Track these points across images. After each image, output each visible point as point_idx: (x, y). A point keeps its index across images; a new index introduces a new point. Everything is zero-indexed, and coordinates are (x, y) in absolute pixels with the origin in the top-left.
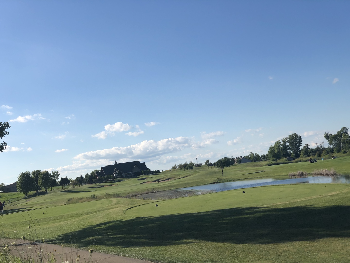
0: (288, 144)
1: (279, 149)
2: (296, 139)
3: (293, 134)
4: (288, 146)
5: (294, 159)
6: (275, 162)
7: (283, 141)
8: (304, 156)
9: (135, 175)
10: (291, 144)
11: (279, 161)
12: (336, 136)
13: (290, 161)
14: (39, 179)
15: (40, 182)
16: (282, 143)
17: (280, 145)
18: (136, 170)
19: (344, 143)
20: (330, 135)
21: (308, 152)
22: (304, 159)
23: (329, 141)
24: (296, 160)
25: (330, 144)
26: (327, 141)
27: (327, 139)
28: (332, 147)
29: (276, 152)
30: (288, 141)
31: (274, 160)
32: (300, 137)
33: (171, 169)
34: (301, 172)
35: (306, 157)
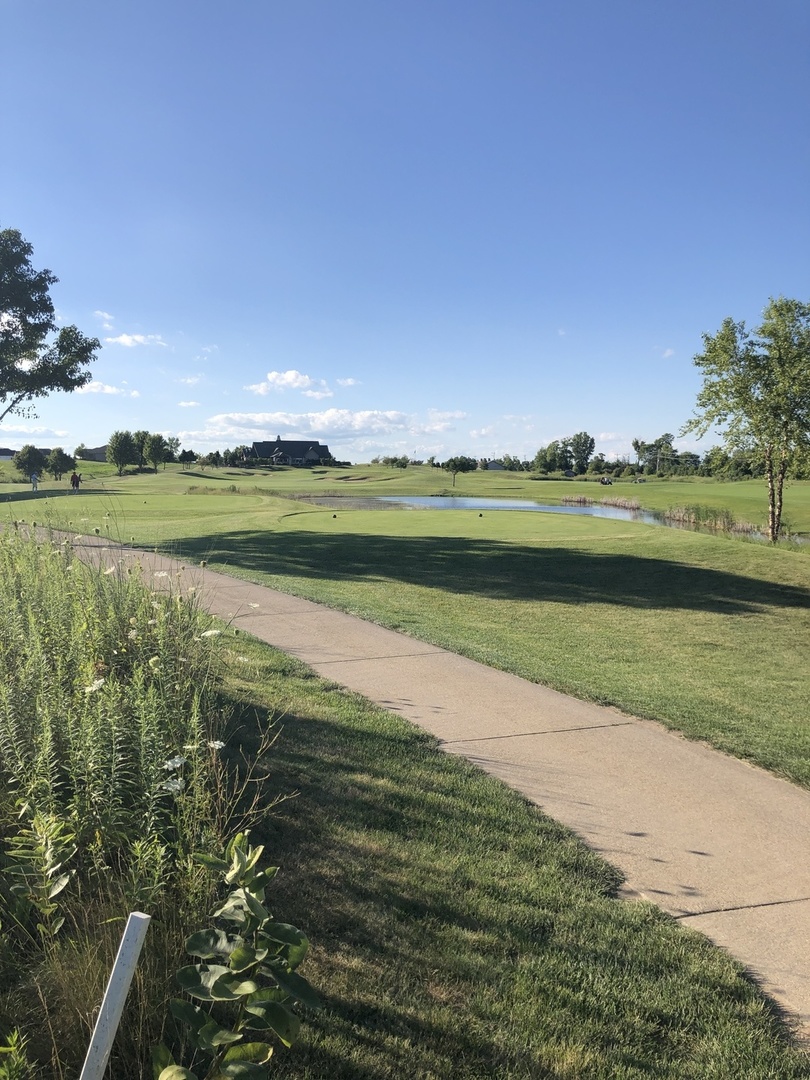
0: (570, 448)
1: (554, 455)
2: (586, 442)
3: (582, 433)
4: (569, 452)
5: (576, 475)
6: (543, 476)
7: (564, 443)
8: (593, 472)
9: (309, 464)
10: (575, 450)
11: (550, 475)
12: (651, 446)
13: (568, 478)
14: (146, 445)
15: (146, 452)
16: (561, 446)
17: (557, 448)
18: (312, 456)
19: (662, 460)
20: (643, 443)
21: (601, 466)
22: (592, 477)
23: (639, 452)
24: (580, 476)
25: (640, 458)
26: (636, 452)
27: (636, 449)
28: (641, 463)
29: (548, 459)
30: (572, 443)
31: (542, 472)
32: (593, 440)
33: (370, 463)
34: (583, 496)
35: (596, 474)
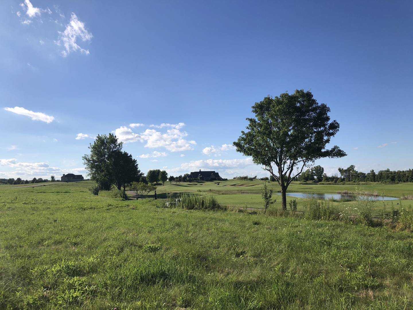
0: (314, 172)
1: (308, 175)
2: (320, 169)
3: (318, 166)
5: (318, 182)
6: (305, 183)
7: (311, 170)
8: (325, 181)
9: (212, 180)
10: (316, 172)
11: (308, 182)
12: (346, 170)
13: (315, 183)
15: (160, 177)
17: (309, 172)
18: (213, 177)
19: (352, 175)
20: (342, 169)
21: (328, 179)
23: (341, 173)
24: (320, 183)
25: (342, 175)
26: (340, 173)
27: (340, 172)
28: (342, 177)
29: (306, 176)
30: (315, 170)
31: (305, 181)
32: (323, 168)
33: (233, 179)
35: (326, 182)
